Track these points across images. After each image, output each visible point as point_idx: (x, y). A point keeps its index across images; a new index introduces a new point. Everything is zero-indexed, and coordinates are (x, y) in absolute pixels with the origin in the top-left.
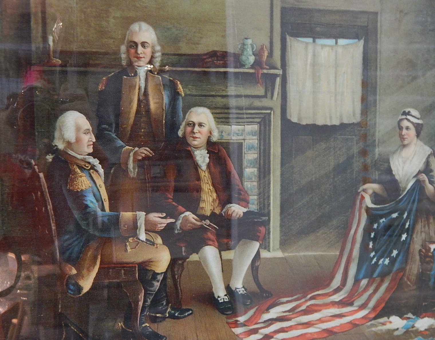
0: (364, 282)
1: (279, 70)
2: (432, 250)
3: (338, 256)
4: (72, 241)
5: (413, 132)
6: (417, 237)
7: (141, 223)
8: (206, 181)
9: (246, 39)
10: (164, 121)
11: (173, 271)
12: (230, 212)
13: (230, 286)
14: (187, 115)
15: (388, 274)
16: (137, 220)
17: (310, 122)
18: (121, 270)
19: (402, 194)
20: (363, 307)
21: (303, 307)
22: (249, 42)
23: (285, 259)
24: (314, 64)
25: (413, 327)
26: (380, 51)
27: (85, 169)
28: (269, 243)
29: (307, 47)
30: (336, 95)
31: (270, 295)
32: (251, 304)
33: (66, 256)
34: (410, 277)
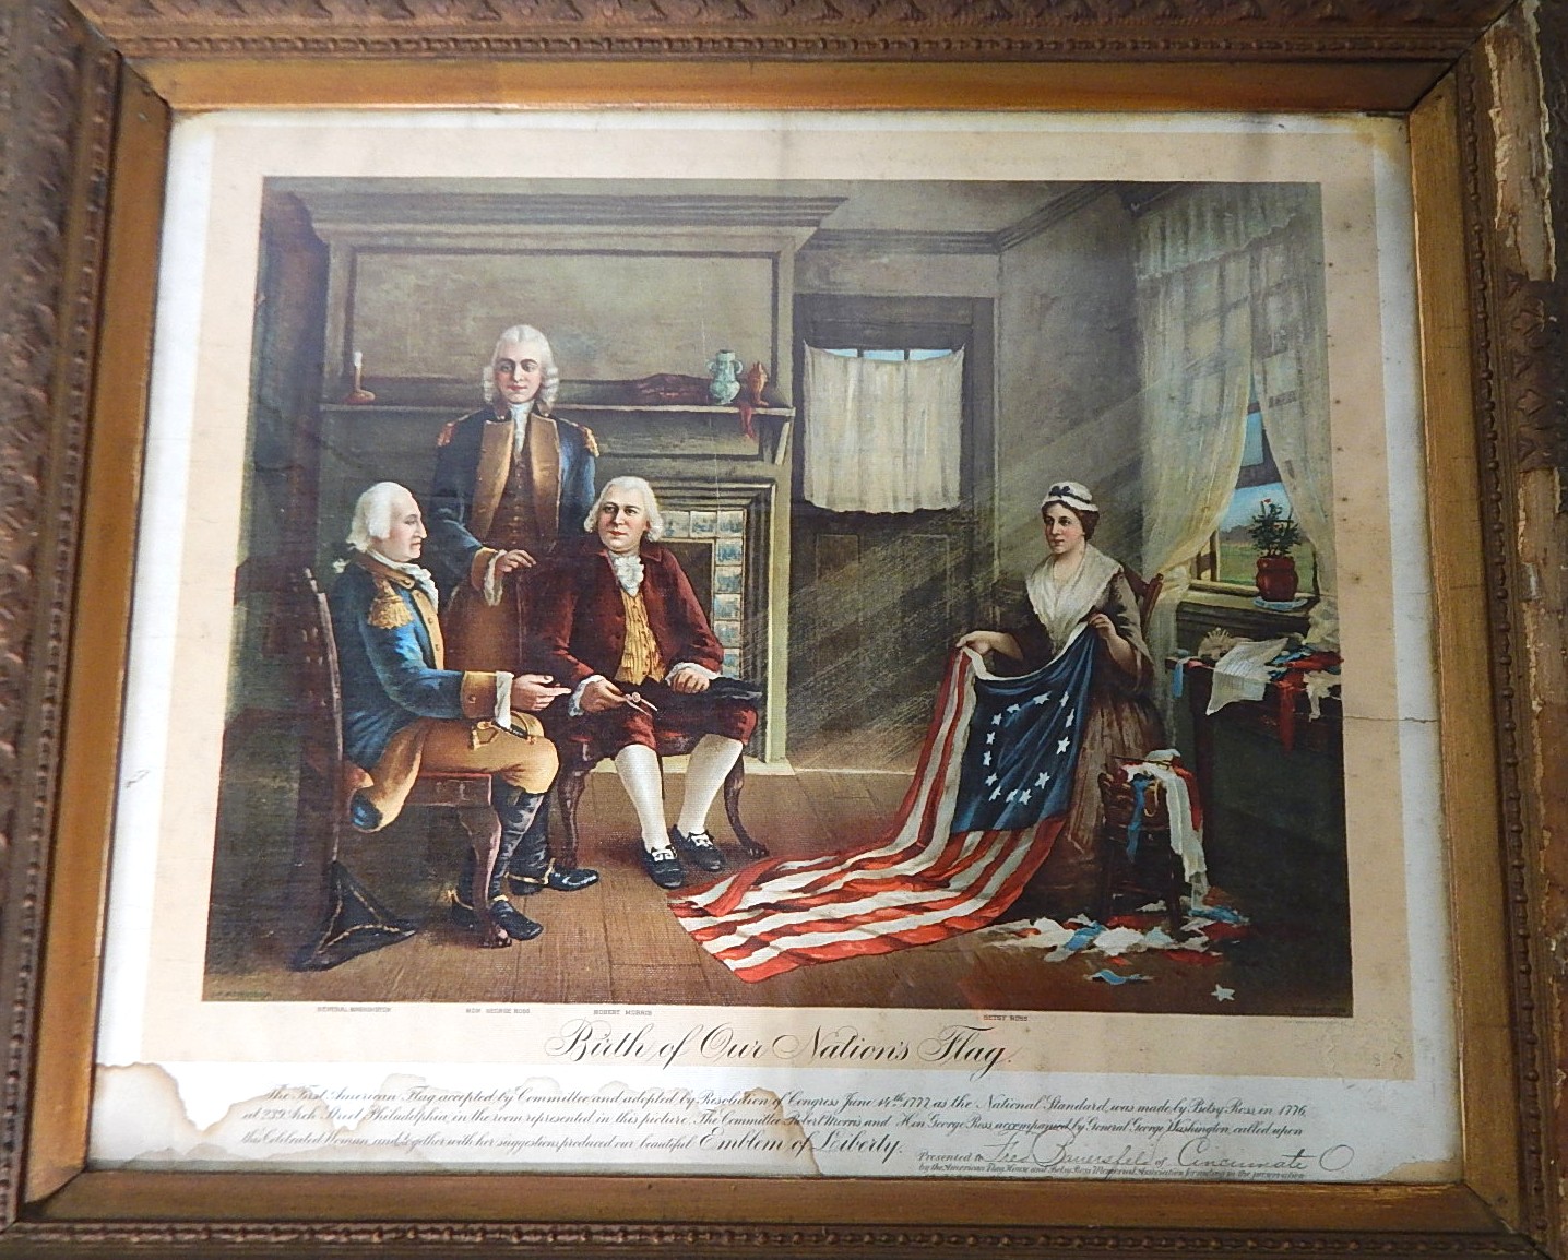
0: (974, 838)
1: (788, 407)
2: (1131, 778)
3: (912, 780)
4: (368, 722)
5: (1076, 528)
6: (1092, 747)
7: (504, 694)
8: (637, 617)
9: (724, 352)
10: (558, 503)
11: (561, 792)
12: (682, 679)
13: (678, 828)
14: (604, 491)
15: (1031, 825)
16: (496, 686)
17: (852, 508)
18: (458, 784)
19: (1056, 654)
20: (970, 892)
21: (838, 885)
22: (730, 357)
23: (797, 778)
24: (861, 395)
25: (1091, 945)
26: (999, 372)
27: (403, 588)
28: (764, 743)
29: (846, 366)
30: (905, 456)
31: (762, 852)
32: (721, 869)
33: (356, 750)
34: (1080, 834)
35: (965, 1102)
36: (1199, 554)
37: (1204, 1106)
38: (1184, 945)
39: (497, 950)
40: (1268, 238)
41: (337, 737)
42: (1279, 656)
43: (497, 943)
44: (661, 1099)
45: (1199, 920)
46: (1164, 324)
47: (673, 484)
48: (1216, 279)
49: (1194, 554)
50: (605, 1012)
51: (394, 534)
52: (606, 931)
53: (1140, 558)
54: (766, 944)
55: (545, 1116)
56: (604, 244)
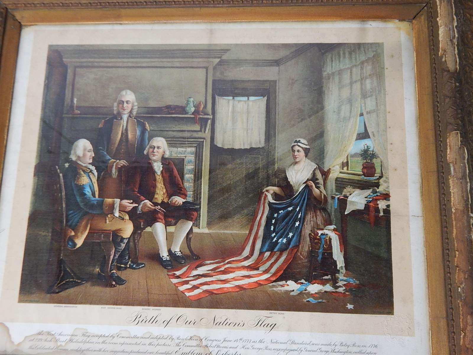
0: (267, 254)
1: (210, 115)
2: (320, 235)
3: (247, 234)
4: (73, 215)
5: (302, 153)
6: (307, 224)
7: (117, 206)
8: (160, 182)
9: (190, 98)
10: (136, 145)
11: (134, 238)
12: (174, 202)
13: (171, 249)
14: (151, 142)
15: (286, 249)
16: (114, 204)
17: (230, 147)
18: (101, 235)
19: (295, 194)
20: (266, 271)
21: (222, 269)
22: (192, 99)
23: (210, 234)
24: (233, 112)
25: (306, 290)
26: (278, 104)
27: (86, 172)
28: (199, 222)
29: (229, 102)
30: (247, 130)
31: (198, 258)
32: (184, 263)
33: (69, 223)
34: (302, 253)
35: (263, 341)
36: (343, 162)
37: (343, 344)
38: (337, 290)
39: (112, 288)
40: (366, 60)
41: (64, 219)
42: (369, 195)
43: (112, 286)
44: (163, 338)
45: (342, 282)
46: (332, 88)
47: (173, 139)
48: (349, 73)
49: (342, 162)
50: (146, 309)
51: (84, 155)
52: (147, 282)
53: (323, 163)
54: (198, 288)
55: (125, 343)
56: (153, 64)
